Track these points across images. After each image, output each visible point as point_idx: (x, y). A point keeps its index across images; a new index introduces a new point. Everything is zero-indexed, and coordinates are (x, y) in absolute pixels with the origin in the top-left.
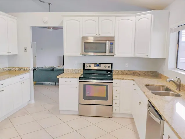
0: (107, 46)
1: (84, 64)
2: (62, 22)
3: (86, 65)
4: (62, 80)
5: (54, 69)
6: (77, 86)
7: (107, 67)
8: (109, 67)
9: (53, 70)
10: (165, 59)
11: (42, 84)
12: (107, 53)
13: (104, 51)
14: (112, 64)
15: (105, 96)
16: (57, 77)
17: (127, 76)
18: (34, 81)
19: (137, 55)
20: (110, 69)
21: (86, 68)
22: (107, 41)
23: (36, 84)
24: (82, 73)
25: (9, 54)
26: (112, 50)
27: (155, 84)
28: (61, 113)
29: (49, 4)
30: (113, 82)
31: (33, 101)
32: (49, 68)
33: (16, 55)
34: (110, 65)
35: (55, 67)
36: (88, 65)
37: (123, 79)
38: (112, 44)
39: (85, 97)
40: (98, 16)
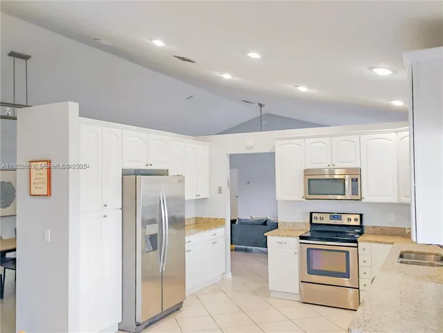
0: (346, 183)
1: (311, 213)
2: (274, 147)
3: (314, 215)
4: (272, 239)
5: (268, 223)
6: (297, 251)
7: (353, 220)
8: (356, 220)
9: (265, 223)
11: (246, 250)
12: (348, 195)
13: (342, 192)
14: (361, 215)
15: (345, 271)
16: (265, 234)
17: (388, 237)
18: (231, 244)
20: (358, 223)
21: (314, 221)
22: (347, 176)
23: (236, 250)
24: (309, 229)
25: (198, 197)
26: (355, 191)
27: (423, 251)
28: (272, 296)
29: (261, 105)
30: (357, 247)
31: (229, 275)
32: (258, 221)
33: (206, 198)
34: (358, 217)
35: (269, 218)
36: (318, 216)
37: (376, 242)
38: (355, 181)
39: (311, 271)
40: (331, 136)
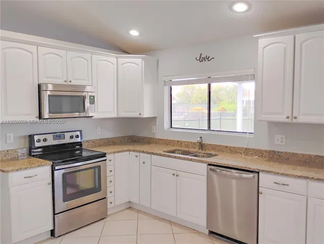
6: (50, 180)
8: (77, 137)
10: (156, 117)
14: (81, 132)
19: (123, 114)
20: (79, 140)
21: (37, 145)
30: (106, 160)
36: (42, 138)
